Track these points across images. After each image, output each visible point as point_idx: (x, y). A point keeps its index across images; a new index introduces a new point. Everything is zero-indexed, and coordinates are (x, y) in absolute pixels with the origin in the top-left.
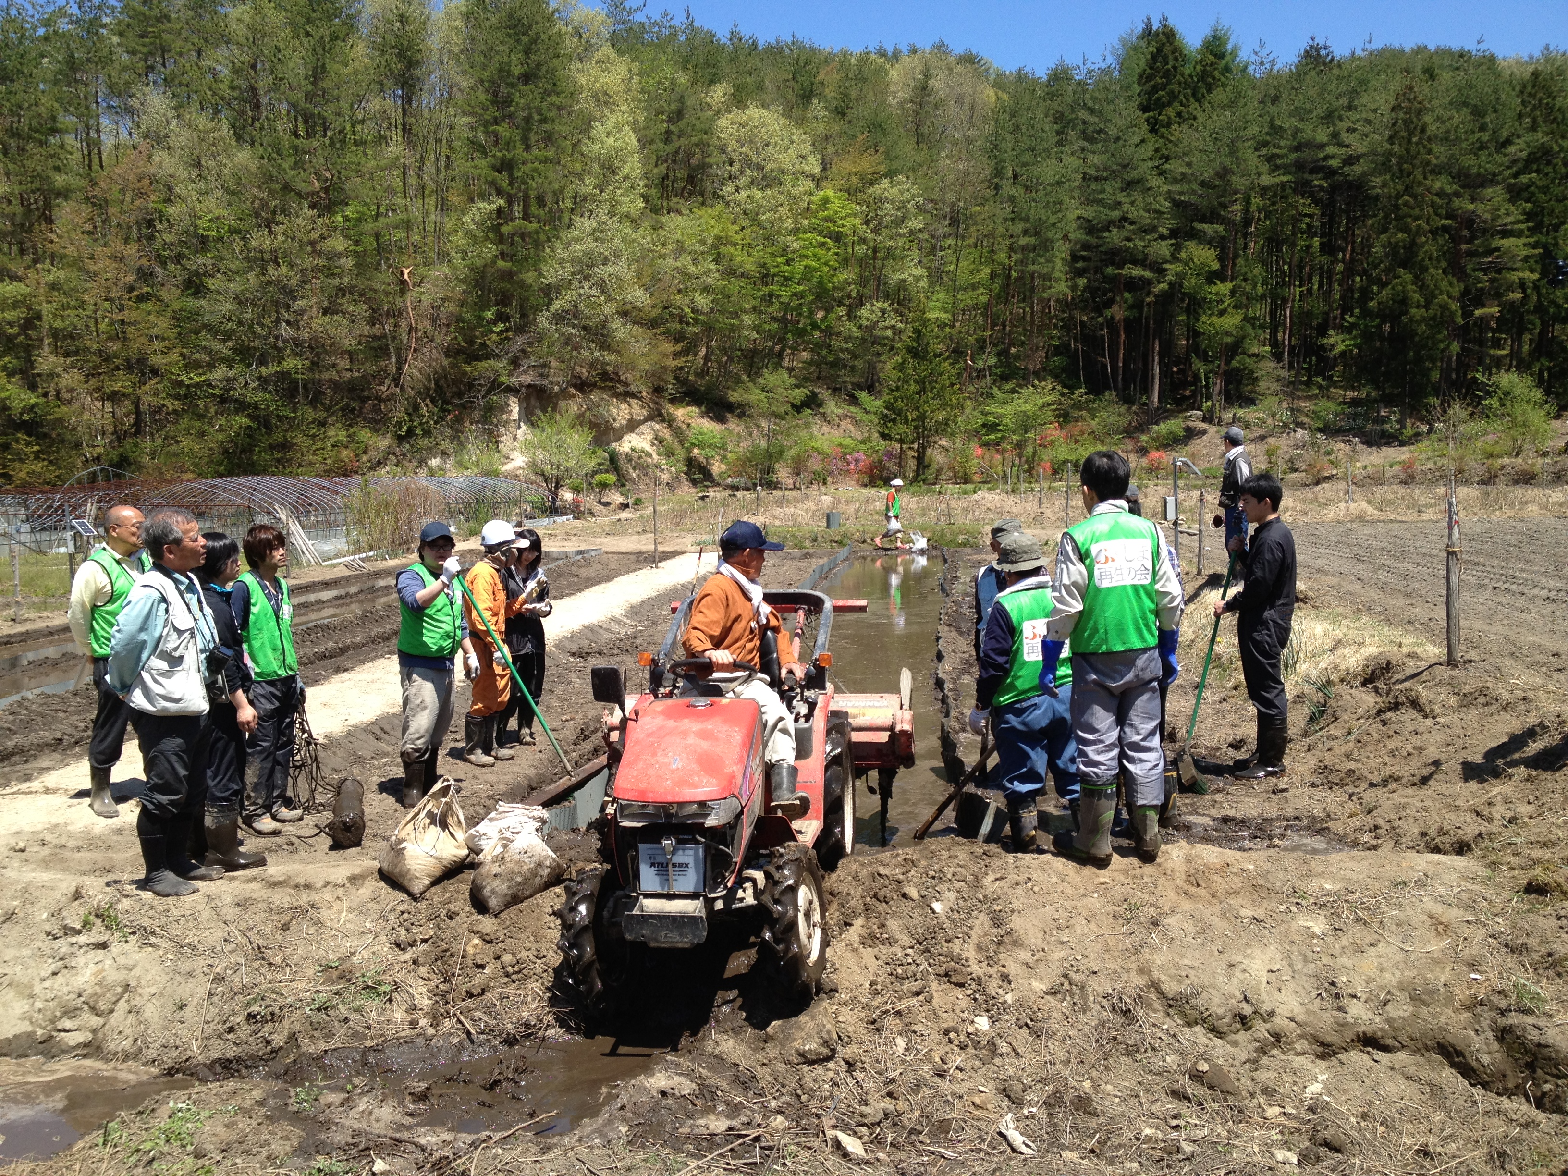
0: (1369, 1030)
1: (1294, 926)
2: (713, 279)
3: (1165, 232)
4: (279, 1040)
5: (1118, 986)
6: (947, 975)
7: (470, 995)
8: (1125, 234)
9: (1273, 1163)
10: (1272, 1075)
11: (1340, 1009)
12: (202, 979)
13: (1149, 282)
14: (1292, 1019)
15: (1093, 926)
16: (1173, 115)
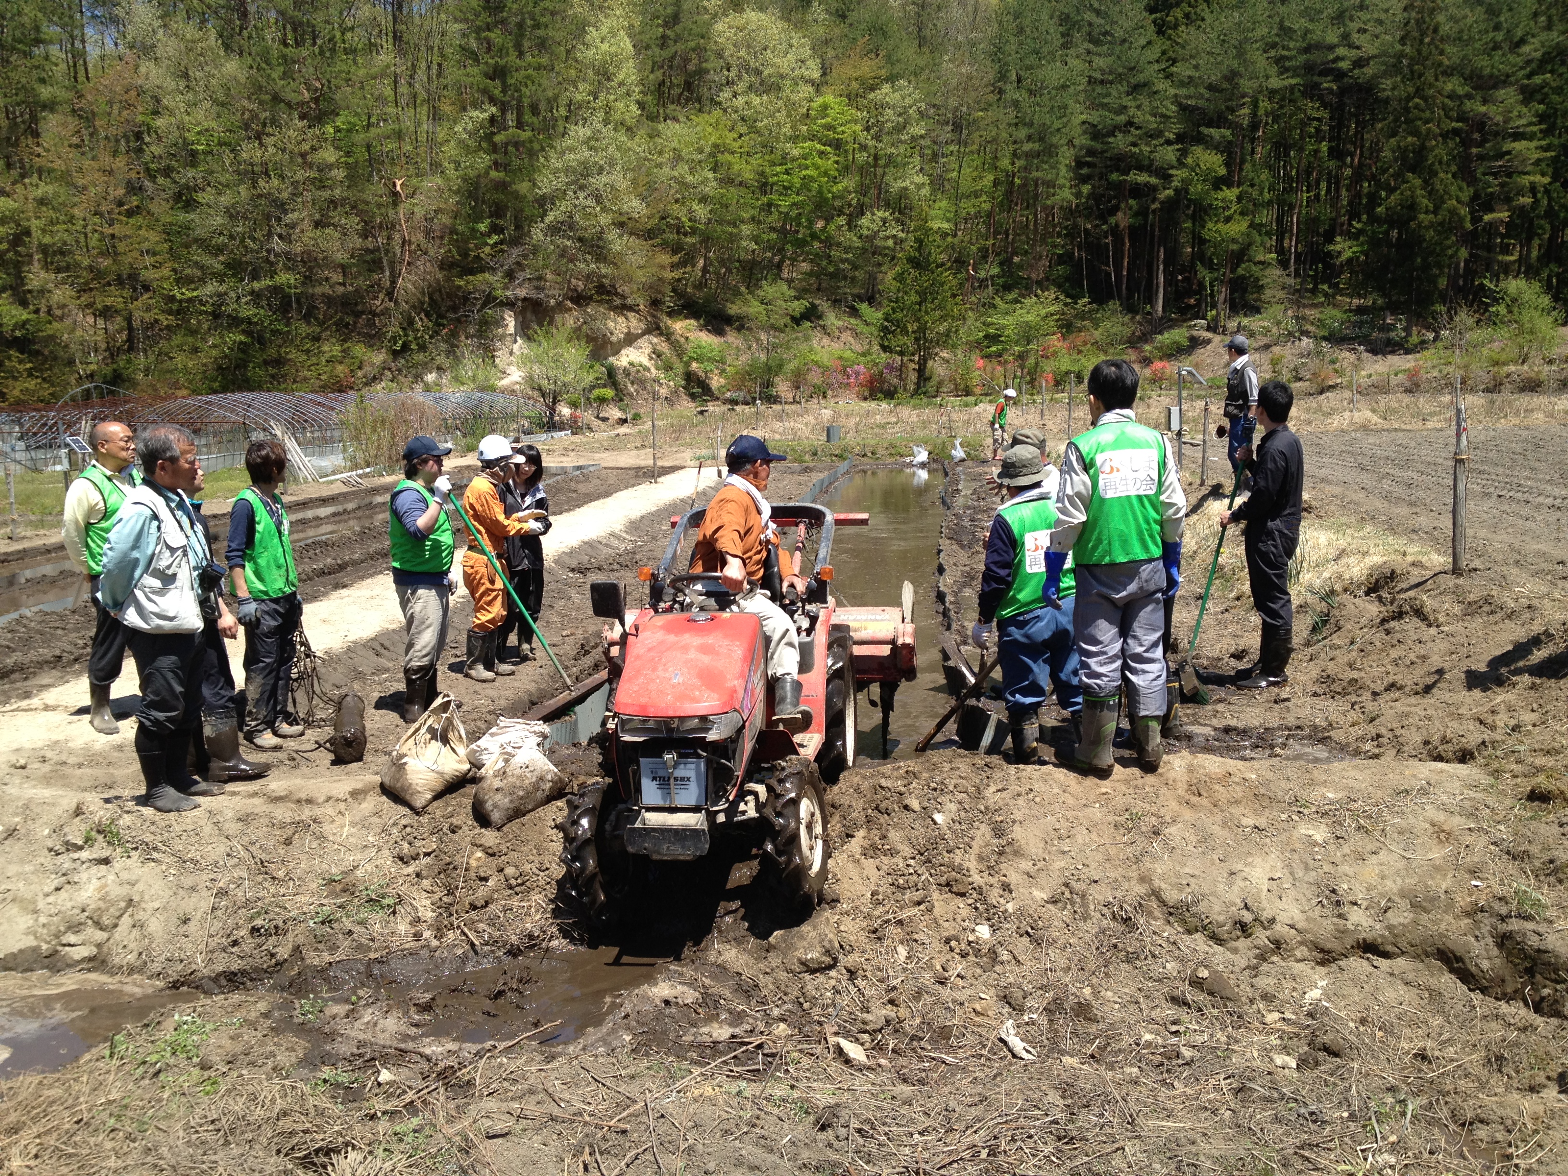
0: (1369, 936)
1: (1295, 834)
2: (711, 188)
3: (1172, 136)
4: (283, 953)
5: (1119, 894)
6: (948, 884)
7: (474, 907)
8: (1131, 139)
9: (1272, 1068)
10: (1271, 981)
11: (1340, 916)
12: (205, 893)
13: (1154, 189)
14: (1292, 927)
15: (1094, 836)
16: (1181, 16)
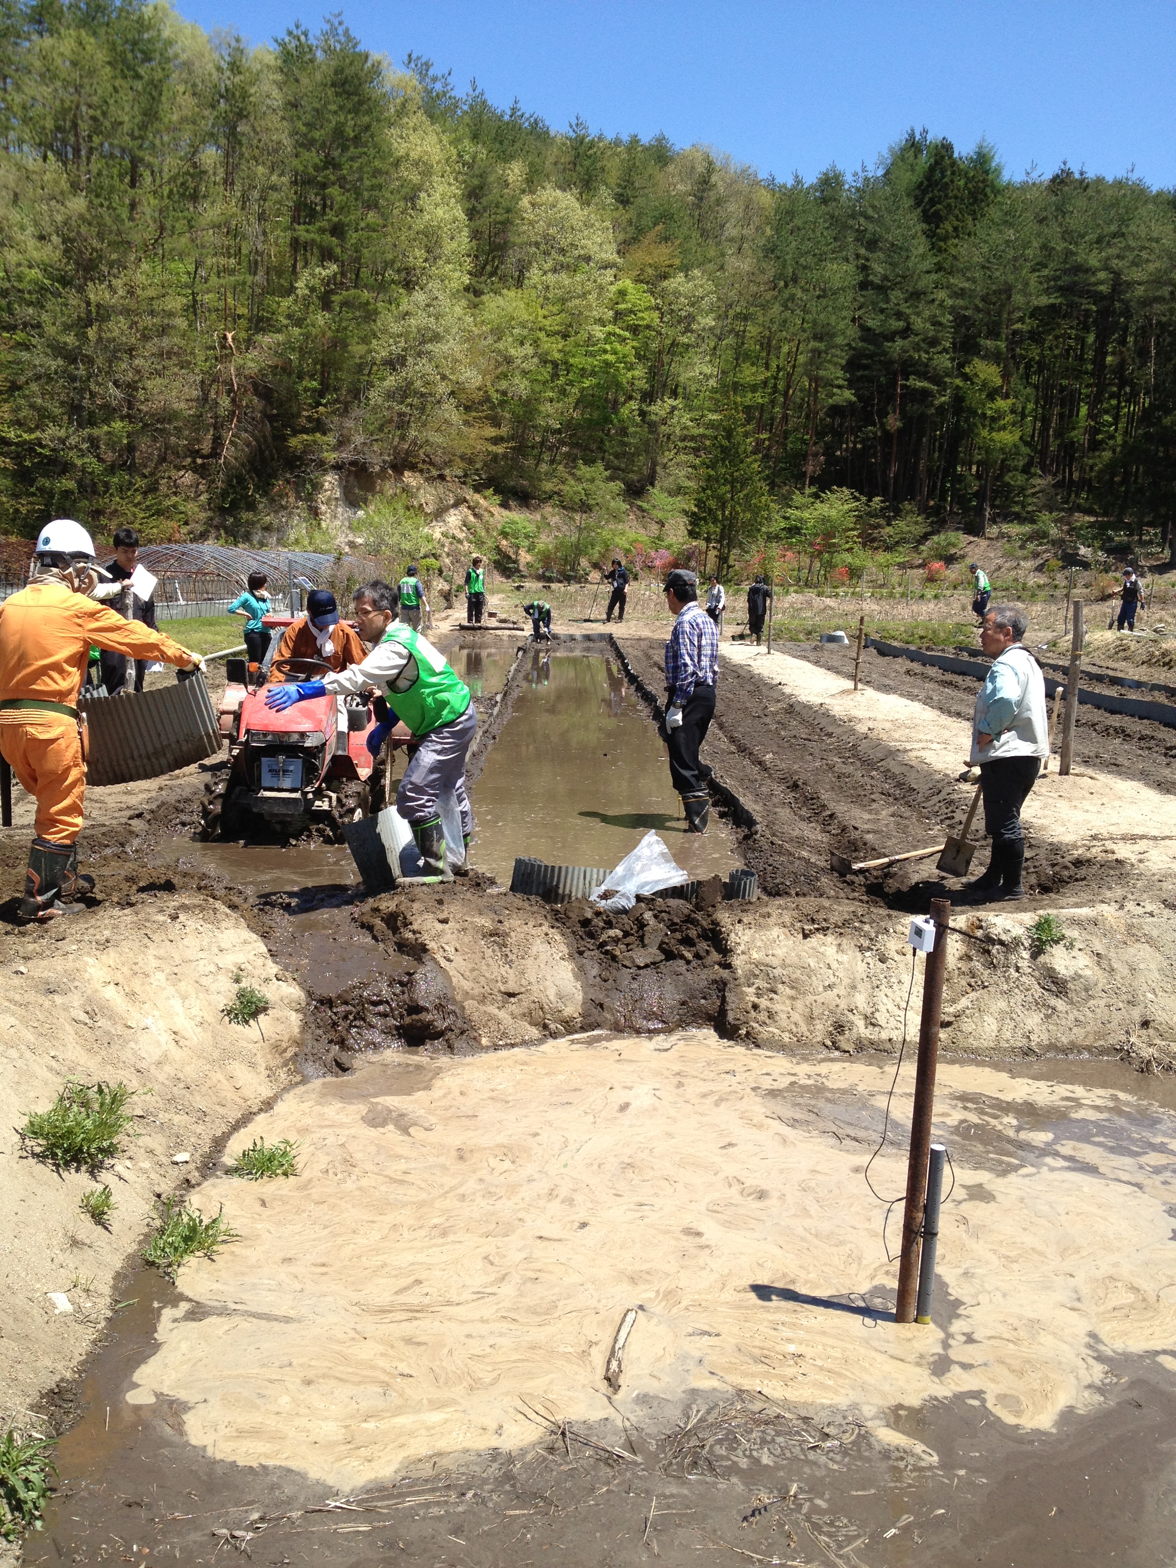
3: (948, 345)
8: (909, 345)
13: (930, 395)
16: (950, 229)
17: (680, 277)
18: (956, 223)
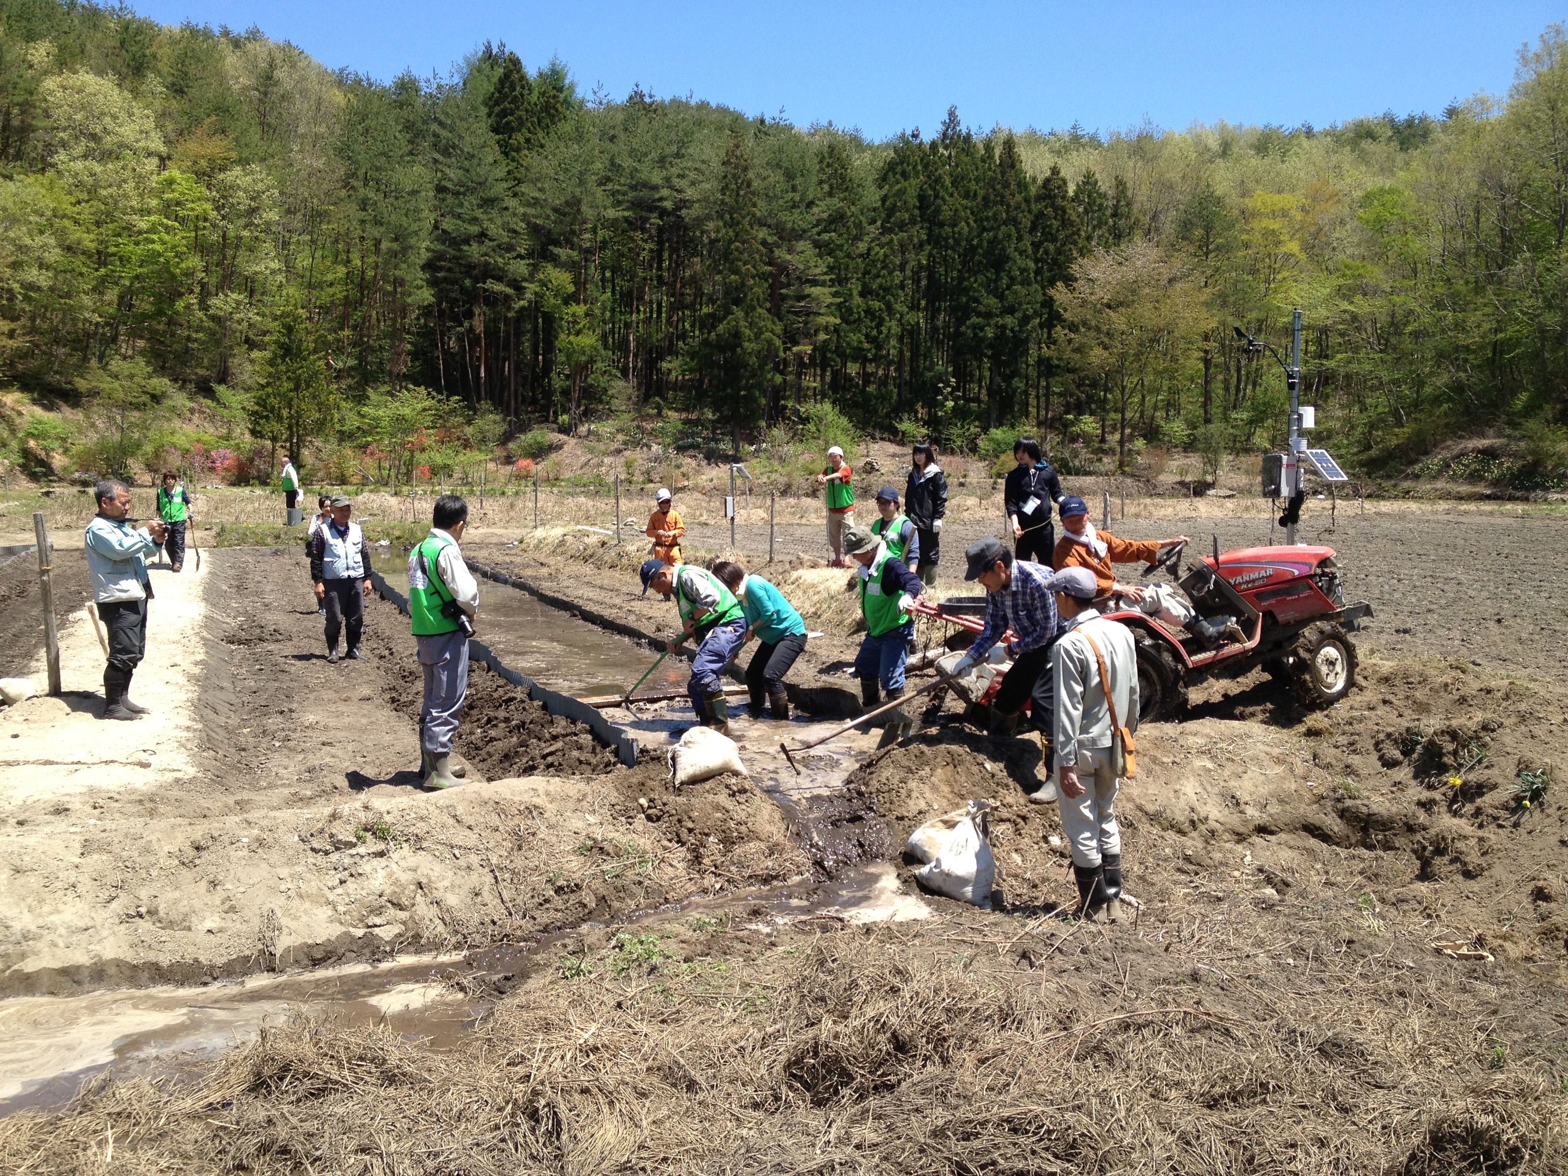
0: (1260, 823)
1: (1195, 765)
3: (523, 252)
8: (484, 249)
11: (1241, 812)
13: (507, 297)
14: (1217, 821)
16: (522, 140)
17: (237, 170)
18: (529, 135)
